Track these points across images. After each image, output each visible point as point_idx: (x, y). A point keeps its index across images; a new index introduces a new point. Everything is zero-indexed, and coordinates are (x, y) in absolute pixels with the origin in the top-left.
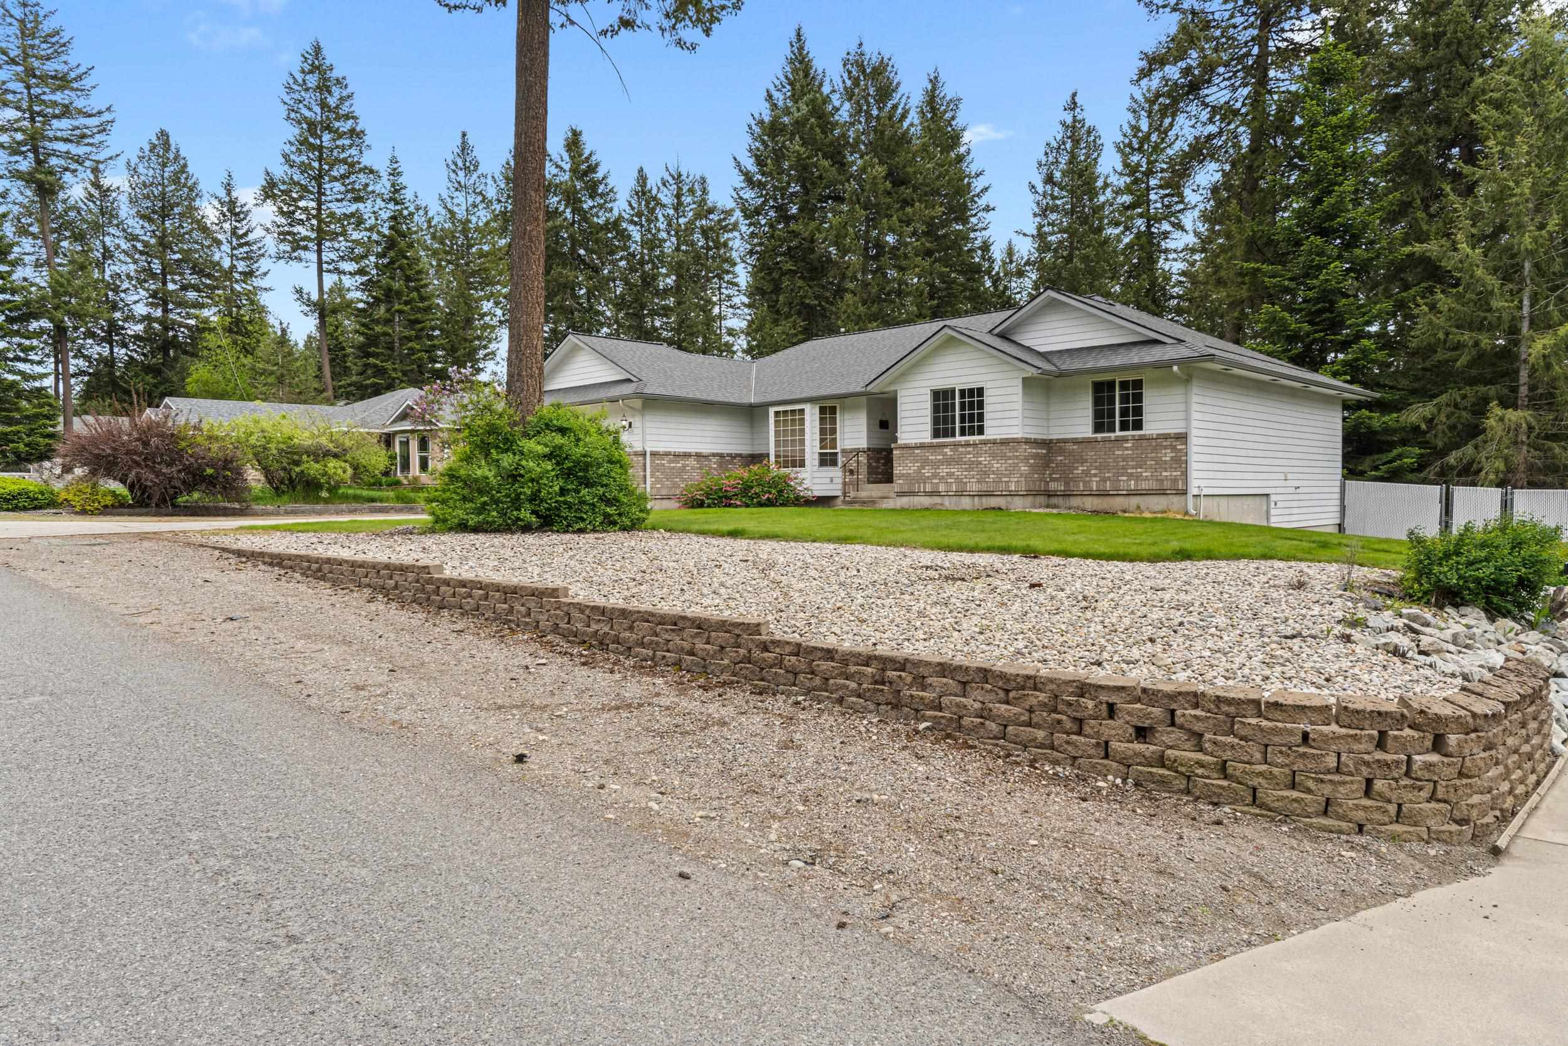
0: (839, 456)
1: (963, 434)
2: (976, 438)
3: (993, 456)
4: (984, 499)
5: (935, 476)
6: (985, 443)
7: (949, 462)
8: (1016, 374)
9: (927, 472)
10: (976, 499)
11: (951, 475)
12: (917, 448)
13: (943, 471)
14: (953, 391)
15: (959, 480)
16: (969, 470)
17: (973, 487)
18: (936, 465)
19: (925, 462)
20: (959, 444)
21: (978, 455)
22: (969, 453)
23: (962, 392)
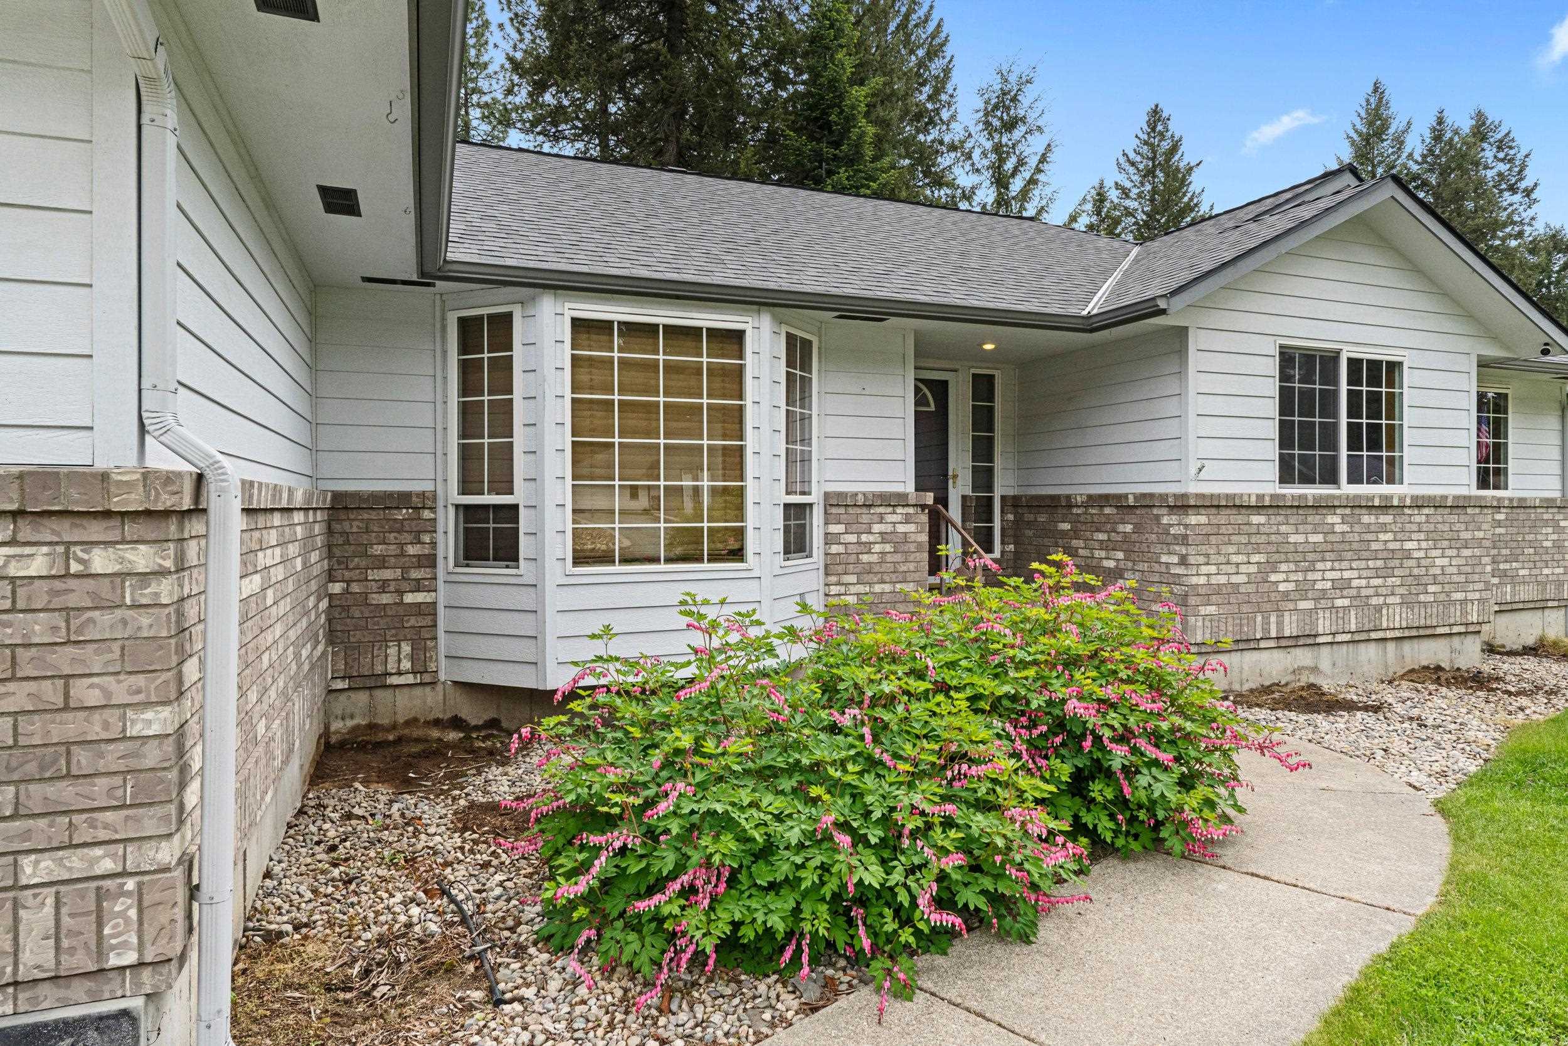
0: (817, 516)
1: (1355, 478)
2: (1384, 489)
3: (1434, 537)
4: (1407, 646)
5: (1303, 590)
6: (1419, 503)
7: (1337, 551)
8: (1465, 345)
9: (1283, 580)
10: (1391, 646)
11: (1345, 585)
12: (1259, 508)
13: (1325, 576)
14: (1335, 356)
15: (1360, 601)
16: (1384, 573)
17: (1396, 618)
18: (1305, 558)
19: (1279, 552)
20: (1358, 505)
21: (1402, 535)
22: (1383, 527)
23: (1354, 364)
